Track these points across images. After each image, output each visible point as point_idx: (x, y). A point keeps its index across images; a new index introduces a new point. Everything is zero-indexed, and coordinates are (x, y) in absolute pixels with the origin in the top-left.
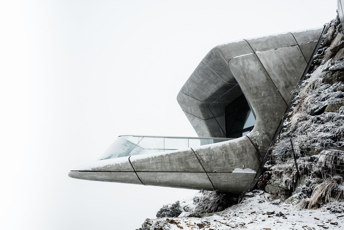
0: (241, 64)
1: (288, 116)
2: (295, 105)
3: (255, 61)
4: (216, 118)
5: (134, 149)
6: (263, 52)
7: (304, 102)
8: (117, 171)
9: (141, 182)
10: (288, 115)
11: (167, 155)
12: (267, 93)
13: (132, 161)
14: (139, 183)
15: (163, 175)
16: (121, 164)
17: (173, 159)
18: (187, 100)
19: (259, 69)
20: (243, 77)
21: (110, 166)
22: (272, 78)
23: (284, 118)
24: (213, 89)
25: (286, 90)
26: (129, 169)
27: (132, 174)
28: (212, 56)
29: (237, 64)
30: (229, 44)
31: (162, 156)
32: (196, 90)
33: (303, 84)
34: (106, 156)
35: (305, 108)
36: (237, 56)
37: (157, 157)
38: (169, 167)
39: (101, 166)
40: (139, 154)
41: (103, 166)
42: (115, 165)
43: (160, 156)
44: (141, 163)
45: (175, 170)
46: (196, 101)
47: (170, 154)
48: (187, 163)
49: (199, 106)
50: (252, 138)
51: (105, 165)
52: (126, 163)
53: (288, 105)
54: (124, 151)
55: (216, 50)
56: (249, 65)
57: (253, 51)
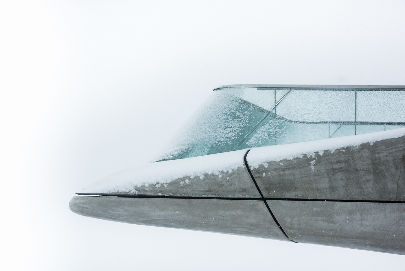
5: (262, 129)
8: (209, 196)
9: (280, 232)
11: (365, 146)
13: (254, 164)
14: (275, 236)
16: (220, 176)
17: (386, 161)
21: (187, 181)
26: (244, 190)
27: (254, 205)
31: (348, 150)
34: (176, 151)
37: (333, 154)
38: (371, 184)
39: (161, 182)
40: (275, 143)
41: (169, 181)
42: (202, 177)
43: (343, 149)
44: (282, 173)
45: (393, 197)
47: (377, 144)
51: (175, 178)
52: (236, 173)
54: (230, 134)
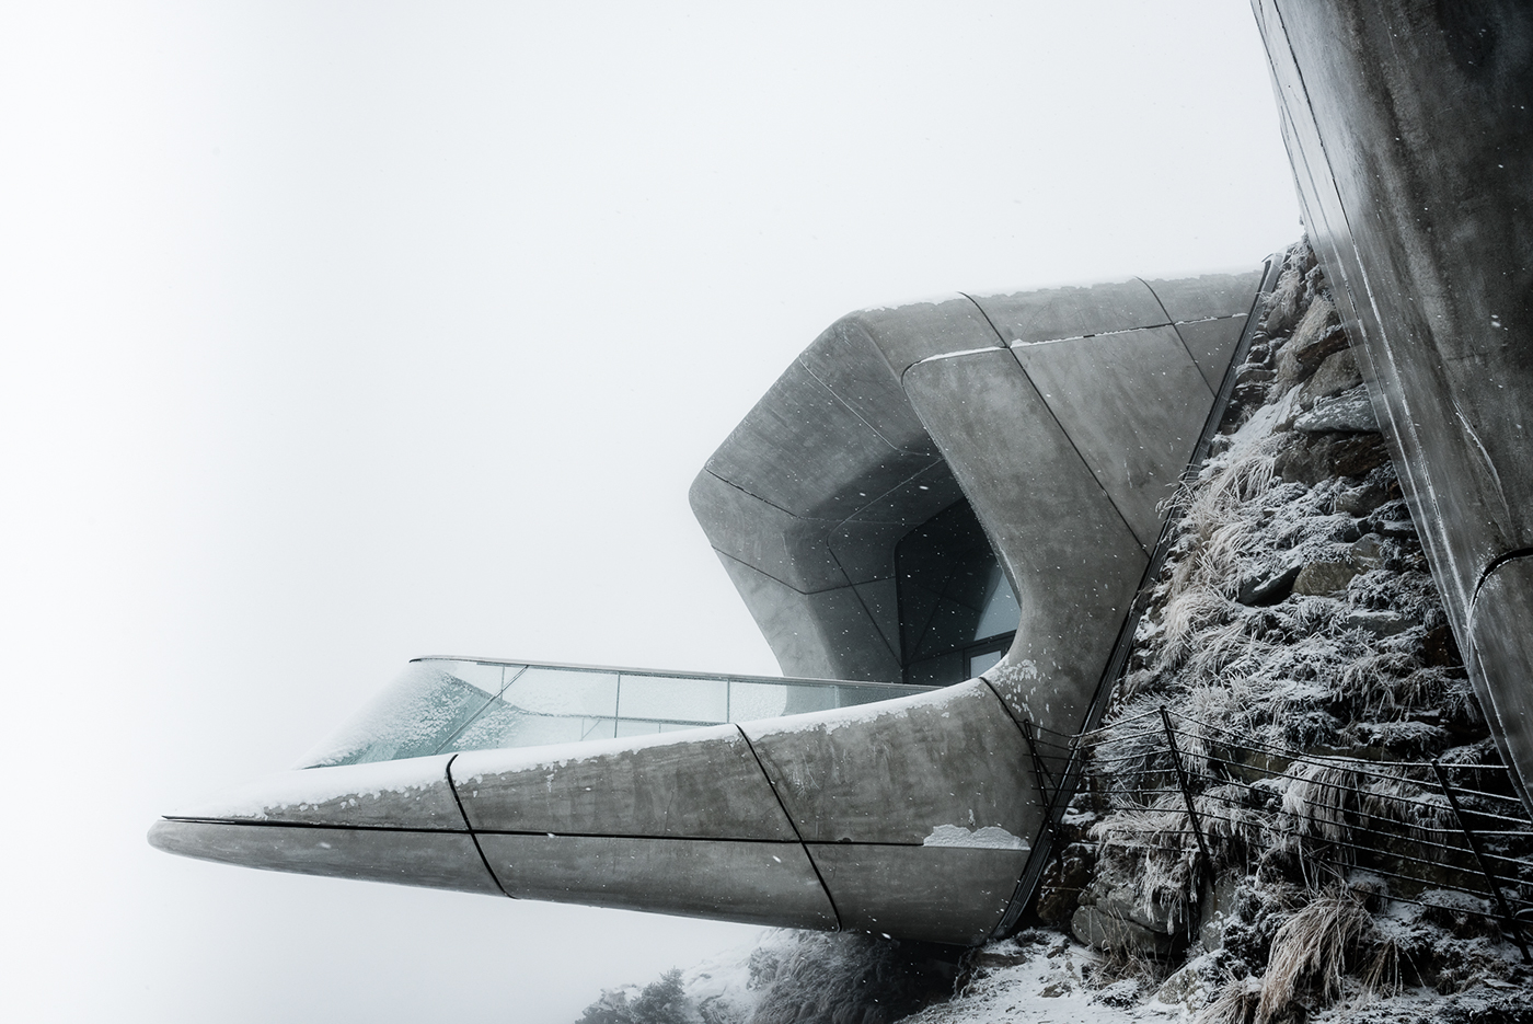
0: (954, 385)
1: (1153, 599)
2: (1178, 558)
3: (1007, 375)
4: (856, 587)
5: (478, 724)
6: (1039, 343)
7: (1212, 550)
8: (386, 826)
9: (493, 884)
10: (1151, 594)
11: (625, 755)
12: (1063, 503)
13: (460, 778)
14: (485, 889)
15: (600, 853)
16: (407, 795)
17: (654, 777)
18: (732, 507)
19: (1027, 409)
20: (958, 434)
21: (352, 801)
22: (1080, 443)
23: (1136, 607)
24: (842, 469)
25: (1139, 495)
26: (440, 818)
27: (455, 841)
28: (837, 347)
29: (935, 383)
30: (903, 308)
31: (602, 760)
32: (774, 469)
33: (1204, 474)
34: (340, 752)
35: (1217, 575)
36: (938, 353)
37: (580, 766)
38: (631, 811)
39: (309, 802)
40: (497, 745)
41: (321, 802)
42: (377, 796)
43: (595, 758)
44: (503, 791)
45: (660, 830)
46: (770, 514)
47: (642, 753)
48: (717, 797)
49: (786, 532)
50: (1007, 688)
51: (333, 797)
52: (432, 791)
53: (1150, 554)
54: (430, 729)
55: (853, 327)
56: (985, 388)
57: (999, 340)
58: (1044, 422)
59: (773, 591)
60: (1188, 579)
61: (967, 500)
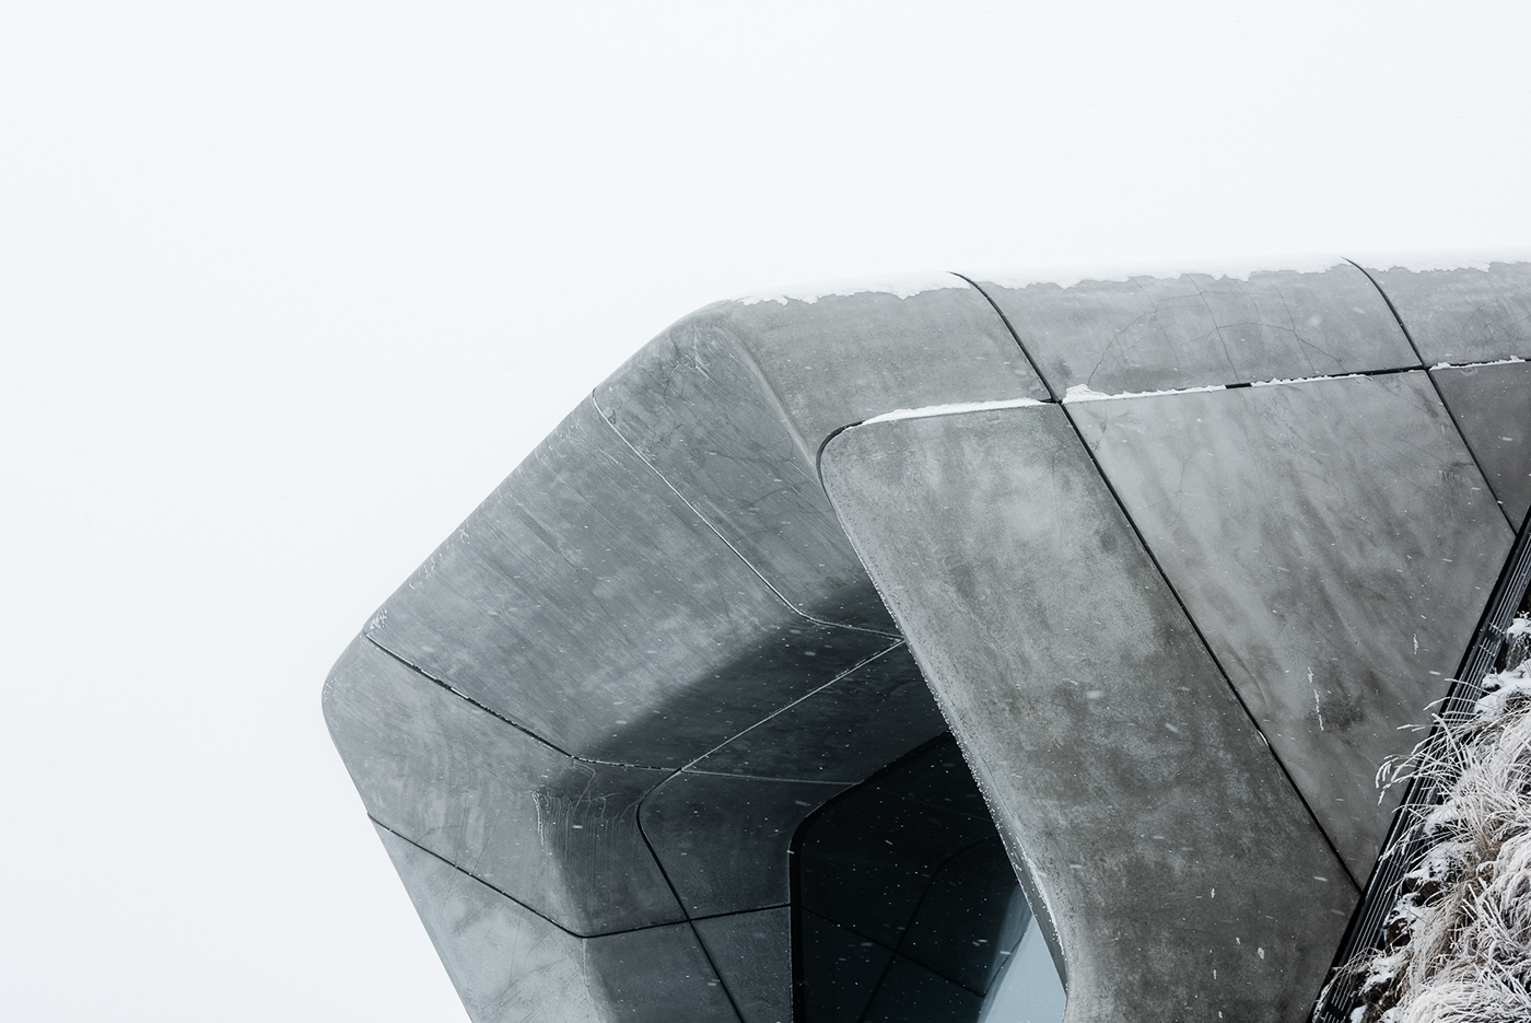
0: (934, 477)
1: (1366, 988)
2: (1427, 895)
3: (1053, 462)
4: (701, 926)
6: (1126, 395)
7: (1498, 883)
10: (1361, 978)
12: (1168, 757)
18: (422, 728)
19: (1096, 541)
22: (1210, 623)
23: (1329, 1007)
24: (679, 652)
25: (1339, 748)
28: (678, 379)
29: (893, 472)
30: (826, 301)
32: (523, 644)
33: (1489, 707)
35: (1509, 941)
36: (902, 404)
46: (509, 746)
49: (543, 791)
53: (1362, 882)
55: (715, 336)
56: (1002, 491)
57: (1039, 385)
58: (1131, 572)
59: (506, 930)
60: (1447, 946)
61: (953, 739)
